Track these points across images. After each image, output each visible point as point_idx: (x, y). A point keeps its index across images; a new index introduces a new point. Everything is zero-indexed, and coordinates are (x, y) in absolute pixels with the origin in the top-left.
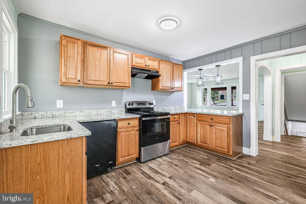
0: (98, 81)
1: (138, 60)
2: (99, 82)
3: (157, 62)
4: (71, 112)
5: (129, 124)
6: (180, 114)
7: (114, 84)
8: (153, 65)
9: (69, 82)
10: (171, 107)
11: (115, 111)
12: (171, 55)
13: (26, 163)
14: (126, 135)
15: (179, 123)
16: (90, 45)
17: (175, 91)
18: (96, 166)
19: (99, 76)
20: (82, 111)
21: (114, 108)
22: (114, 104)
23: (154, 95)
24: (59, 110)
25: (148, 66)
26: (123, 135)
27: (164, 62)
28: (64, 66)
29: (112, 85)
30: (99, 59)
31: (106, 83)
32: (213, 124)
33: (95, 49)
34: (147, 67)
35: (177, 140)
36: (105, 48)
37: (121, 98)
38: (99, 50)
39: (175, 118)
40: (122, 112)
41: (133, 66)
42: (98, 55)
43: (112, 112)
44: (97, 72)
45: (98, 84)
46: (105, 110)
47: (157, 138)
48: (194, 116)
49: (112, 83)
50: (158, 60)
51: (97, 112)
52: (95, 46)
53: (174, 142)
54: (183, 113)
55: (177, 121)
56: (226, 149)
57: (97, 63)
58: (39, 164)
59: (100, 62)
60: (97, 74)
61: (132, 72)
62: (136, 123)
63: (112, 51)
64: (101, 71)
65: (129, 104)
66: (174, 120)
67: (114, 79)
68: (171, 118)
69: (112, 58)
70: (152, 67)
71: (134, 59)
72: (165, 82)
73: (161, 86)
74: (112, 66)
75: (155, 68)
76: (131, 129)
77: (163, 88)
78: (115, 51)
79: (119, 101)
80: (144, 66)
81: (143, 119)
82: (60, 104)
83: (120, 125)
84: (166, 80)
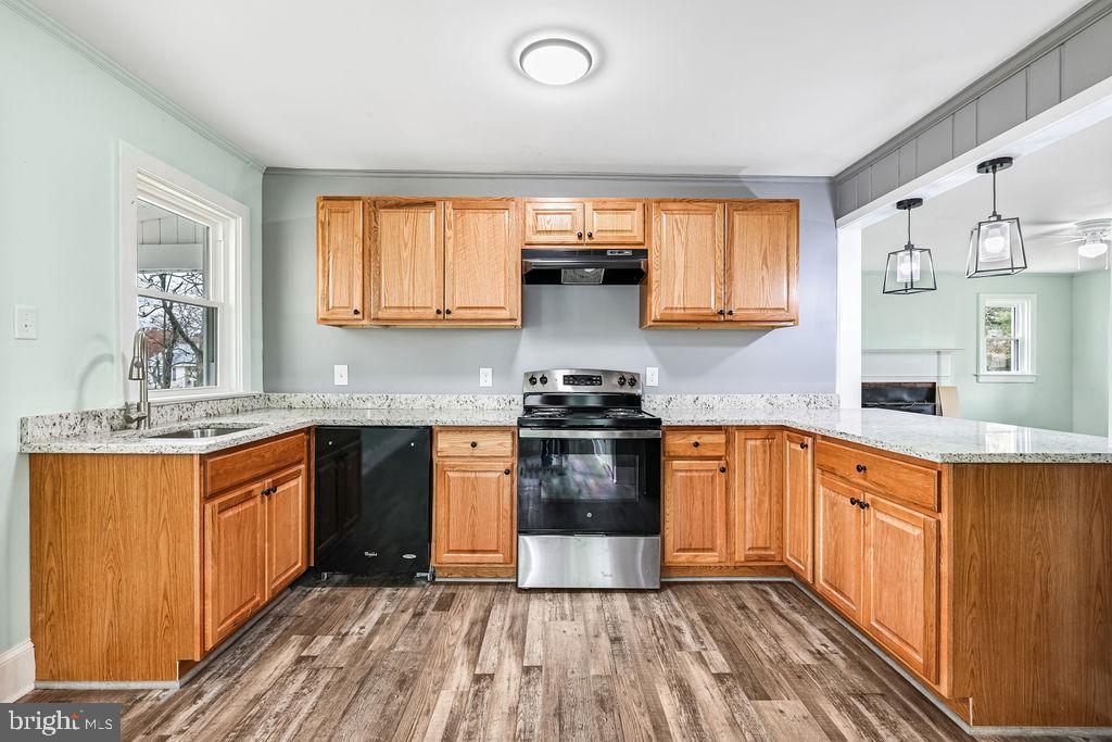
0: (409, 308)
1: (548, 222)
2: (412, 310)
3: (638, 215)
4: (365, 396)
5: (474, 445)
6: (740, 428)
7: (457, 314)
8: (615, 227)
9: (334, 317)
10: (747, 398)
11: (489, 402)
12: (743, 168)
13: (91, 490)
14: (463, 479)
15: (723, 470)
16: (385, 207)
17: (773, 327)
18: (366, 553)
19: (411, 294)
20: (390, 397)
21: (487, 391)
22: (486, 378)
23: (651, 344)
24: (340, 389)
25: (590, 236)
26: (454, 478)
27: (671, 206)
28: (324, 276)
29: (450, 316)
30: (410, 245)
31: (431, 313)
32: (868, 498)
33: (400, 214)
34: (587, 240)
35: (713, 541)
36: (430, 204)
37: (511, 359)
38: (412, 213)
39: (696, 445)
40: (513, 405)
41: (528, 247)
42: (407, 230)
43: (479, 403)
44: (406, 282)
45: (409, 317)
46: (455, 397)
47: (589, 515)
48: (803, 446)
49: (449, 312)
50: (639, 206)
51: (430, 403)
52: (399, 205)
53: (695, 550)
54: (757, 428)
55: (719, 458)
56: (920, 650)
57: (405, 254)
58: (111, 498)
59: (413, 253)
60: (406, 287)
61: (524, 266)
62: (504, 445)
63: (450, 211)
64: (418, 275)
65: (533, 381)
66: (695, 452)
67: (459, 298)
68: (674, 443)
69: (449, 233)
70: (611, 238)
71: (530, 221)
72: (678, 289)
73: (656, 310)
74: (449, 259)
75: (627, 237)
76: (486, 464)
77: (669, 314)
78: (462, 206)
79: (503, 370)
80: (573, 238)
81: (525, 433)
82: (341, 375)
83: (443, 443)
84: (685, 280)
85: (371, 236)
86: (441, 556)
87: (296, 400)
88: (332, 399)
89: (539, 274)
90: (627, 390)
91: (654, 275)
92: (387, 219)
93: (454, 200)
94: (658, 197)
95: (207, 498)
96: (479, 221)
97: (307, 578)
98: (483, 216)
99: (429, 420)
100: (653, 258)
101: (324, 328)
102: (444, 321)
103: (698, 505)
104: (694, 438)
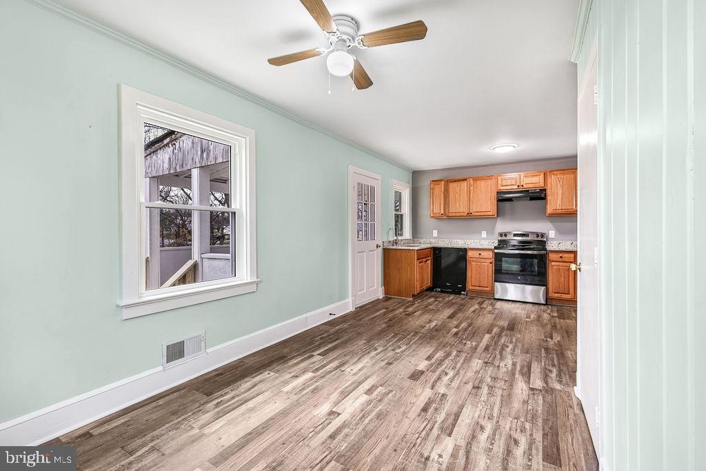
1: (507, 182)
2: (459, 213)
3: (542, 177)
4: (443, 240)
5: (480, 254)
7: (474, 214)
8: (532, 181)
9: (435, 216)
11: (485, 242)
14: (477, 264)
16: (451, 182)
18: (447, 284)
19: (459, 208)
20: (451, 240)
21: (484, 239)
22: (484, 234)
23: (551, 222)
24: (435, 238)
25: (522, 186)
26: (473, 264)
27: (556, 172)
28: (432, 204)
29: (471, 215)
30: (459, 193)
31: (465, 214)
33: (456, 184)
36: (465, 180)
37: (493, 228)
38: (459, 183)
39: (561, 257)
40: (494, 243)
41: (499, 191)
42: (458, 189)
43: (481, 243)
44: (457, 204)
45: (458, 215)
46: (473, 241)
47: (519, 278)
49: (471, 213)
50: (542, 174)
51: (464, 243)
52: (455, 181)
53: (561, 293)
57: (457, 196)
59: (460, 195)
60: (457, 206)
61: (498, 198)
62: (490, 255)
63: (471, 181)
64: (461, 203)
65: (501, 235)
66: (561, 260)
67: (475, 209)
68: (552, 256)
69: (472, 188)
70: (531, 186)
71: (500, 182)
72: (559, 202)
73: (549, 210)
74: (471, 196)
75: (537, 185)
76: (483, 260)
77: (555, 212)
78: (476, 179)
79: (490, 232)
80: (516, 187)
81: (496, 251)
82: (435, 233)
83: (470, 254)
84: (562, 199)
85: (446, 192)
86: (469, 286)
87: (422, 241)
88: (433, 241)
89: (503, 199)
90: (540, 239)
91: (549, 198)
92: (452, 185)
93: (473, 178)
94: (550, 170)
95: (418, 260)
96: (482, 184)
97: (430, 289)
98: (483, 182)
99: (466, 247)
100: (548, 192)
101: (433, 220)
102: (470, 217)
103: (562, 278)
104: (561, 255)
